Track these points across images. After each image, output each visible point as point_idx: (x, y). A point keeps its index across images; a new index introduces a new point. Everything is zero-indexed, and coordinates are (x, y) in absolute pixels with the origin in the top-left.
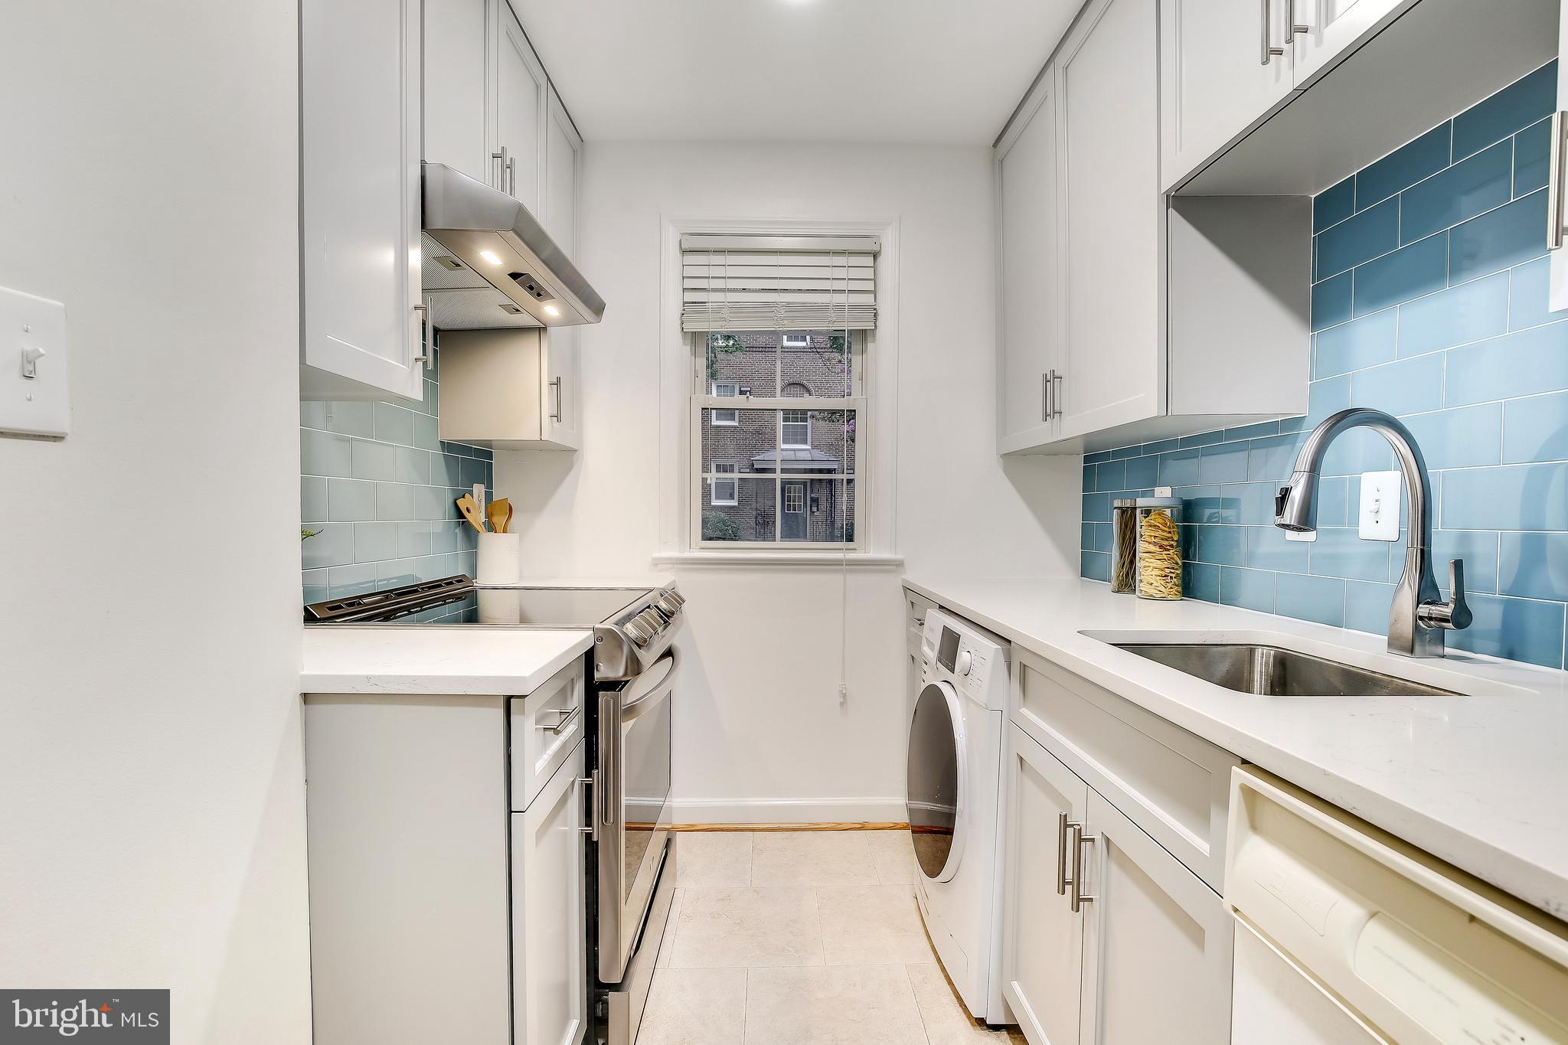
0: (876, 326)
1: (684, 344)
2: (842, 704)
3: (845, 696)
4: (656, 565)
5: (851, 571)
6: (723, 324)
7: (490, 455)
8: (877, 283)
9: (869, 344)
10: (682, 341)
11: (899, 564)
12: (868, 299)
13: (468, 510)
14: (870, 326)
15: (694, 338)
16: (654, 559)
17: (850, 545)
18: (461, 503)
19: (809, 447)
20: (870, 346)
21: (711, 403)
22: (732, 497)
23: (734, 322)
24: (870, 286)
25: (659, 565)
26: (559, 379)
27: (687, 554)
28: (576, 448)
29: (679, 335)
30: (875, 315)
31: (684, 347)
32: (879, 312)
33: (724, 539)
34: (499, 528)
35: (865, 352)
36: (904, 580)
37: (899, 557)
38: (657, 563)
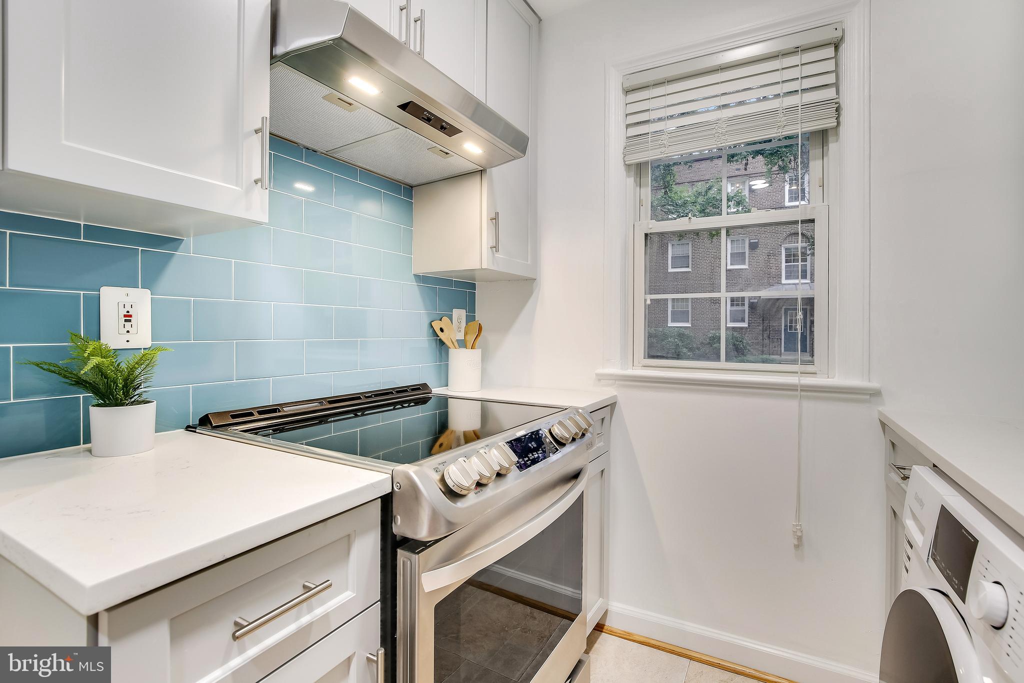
0: (838, 123)
1: (628, 176)
2: (797, 547)
3: (800, 539)
4: (599, 380)
5: (808, 398)
6: (663, 149)
7: (473, 286)
8: (840, 74)
9: (830, 145)
10: (625, 173)
11: (875, 394)
12: (830, 93)
13: (442, 330)
14: (831, 123)
15: (638, 169)
16: (597, 375)
17: (810, 368)
18: (437, 326)
19: (809, 281)
20: (832, 146)
21: (650, 226)
22: (743, 320)
23: (673, 147)
24: (831, 78)
25: (602, 381)
26: (497, 214)
27: (630, 372)
28: (535, 277)
29: (622, 168)
30: (838, 110)
31: (628, 179)
32: (842, 106)
33: (667, 358)
34: (470, 345)
35: (827, 155)
36: (880, 413)
37: (874, 384)
38: (600, 378)
